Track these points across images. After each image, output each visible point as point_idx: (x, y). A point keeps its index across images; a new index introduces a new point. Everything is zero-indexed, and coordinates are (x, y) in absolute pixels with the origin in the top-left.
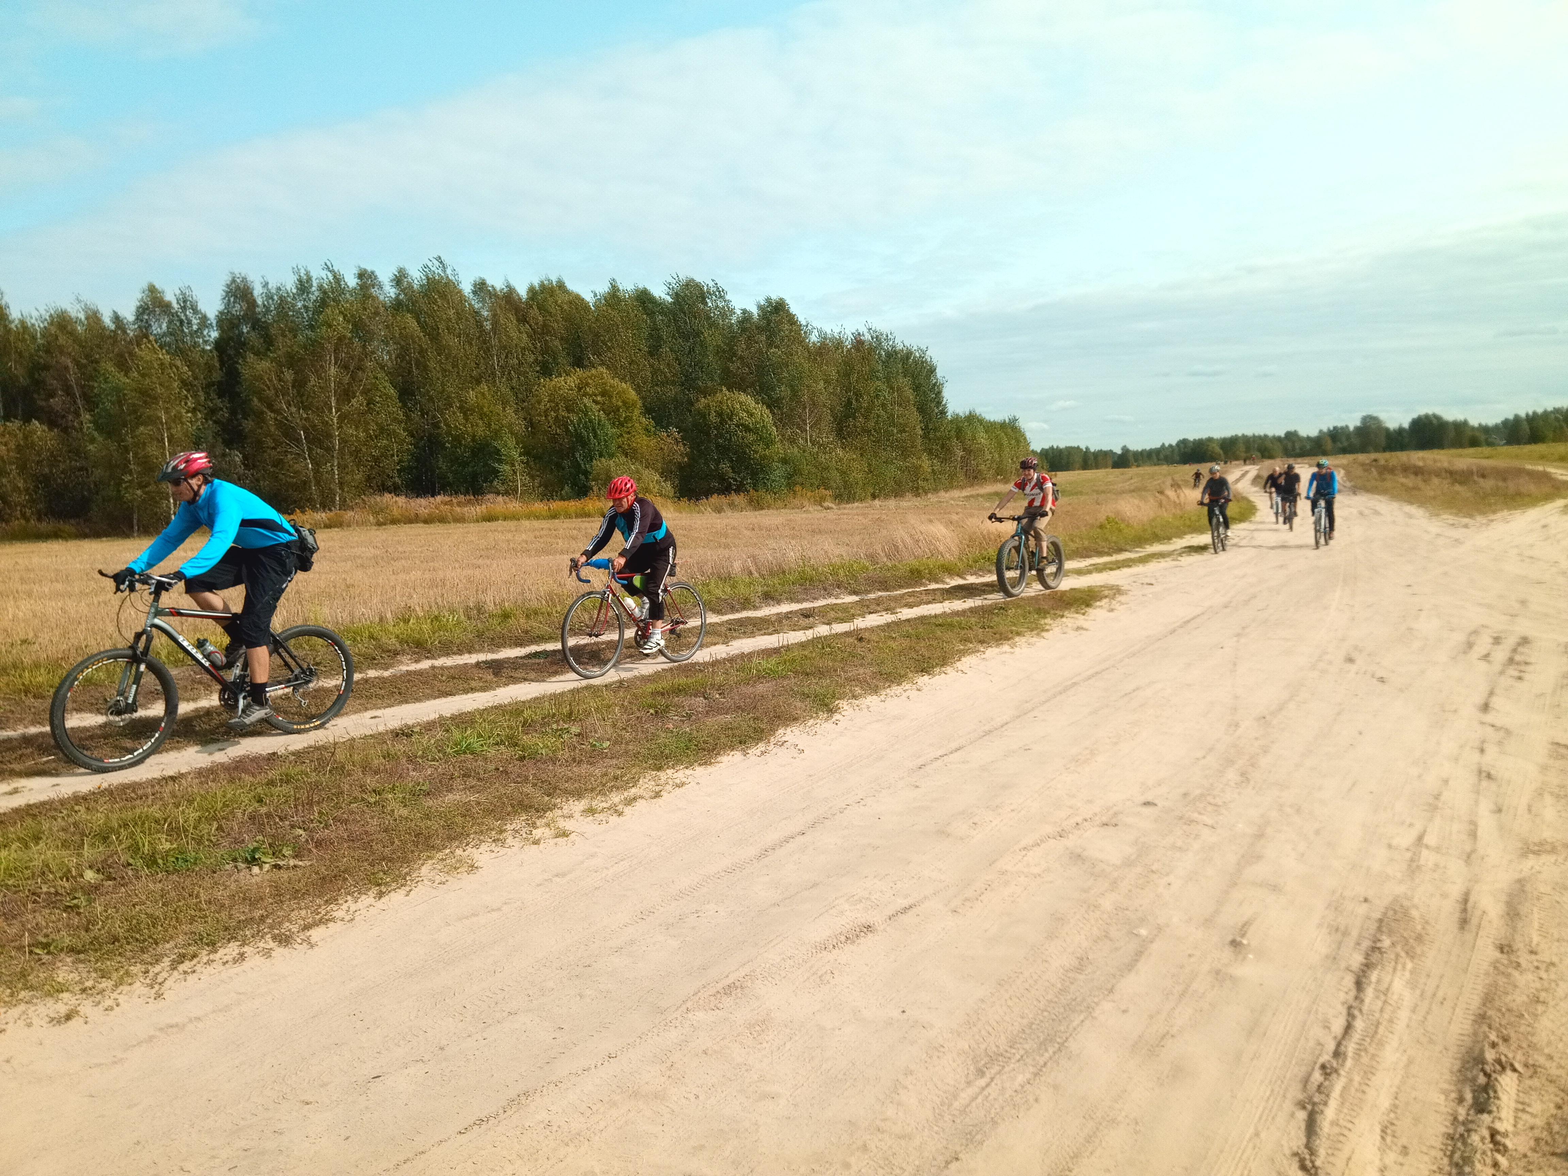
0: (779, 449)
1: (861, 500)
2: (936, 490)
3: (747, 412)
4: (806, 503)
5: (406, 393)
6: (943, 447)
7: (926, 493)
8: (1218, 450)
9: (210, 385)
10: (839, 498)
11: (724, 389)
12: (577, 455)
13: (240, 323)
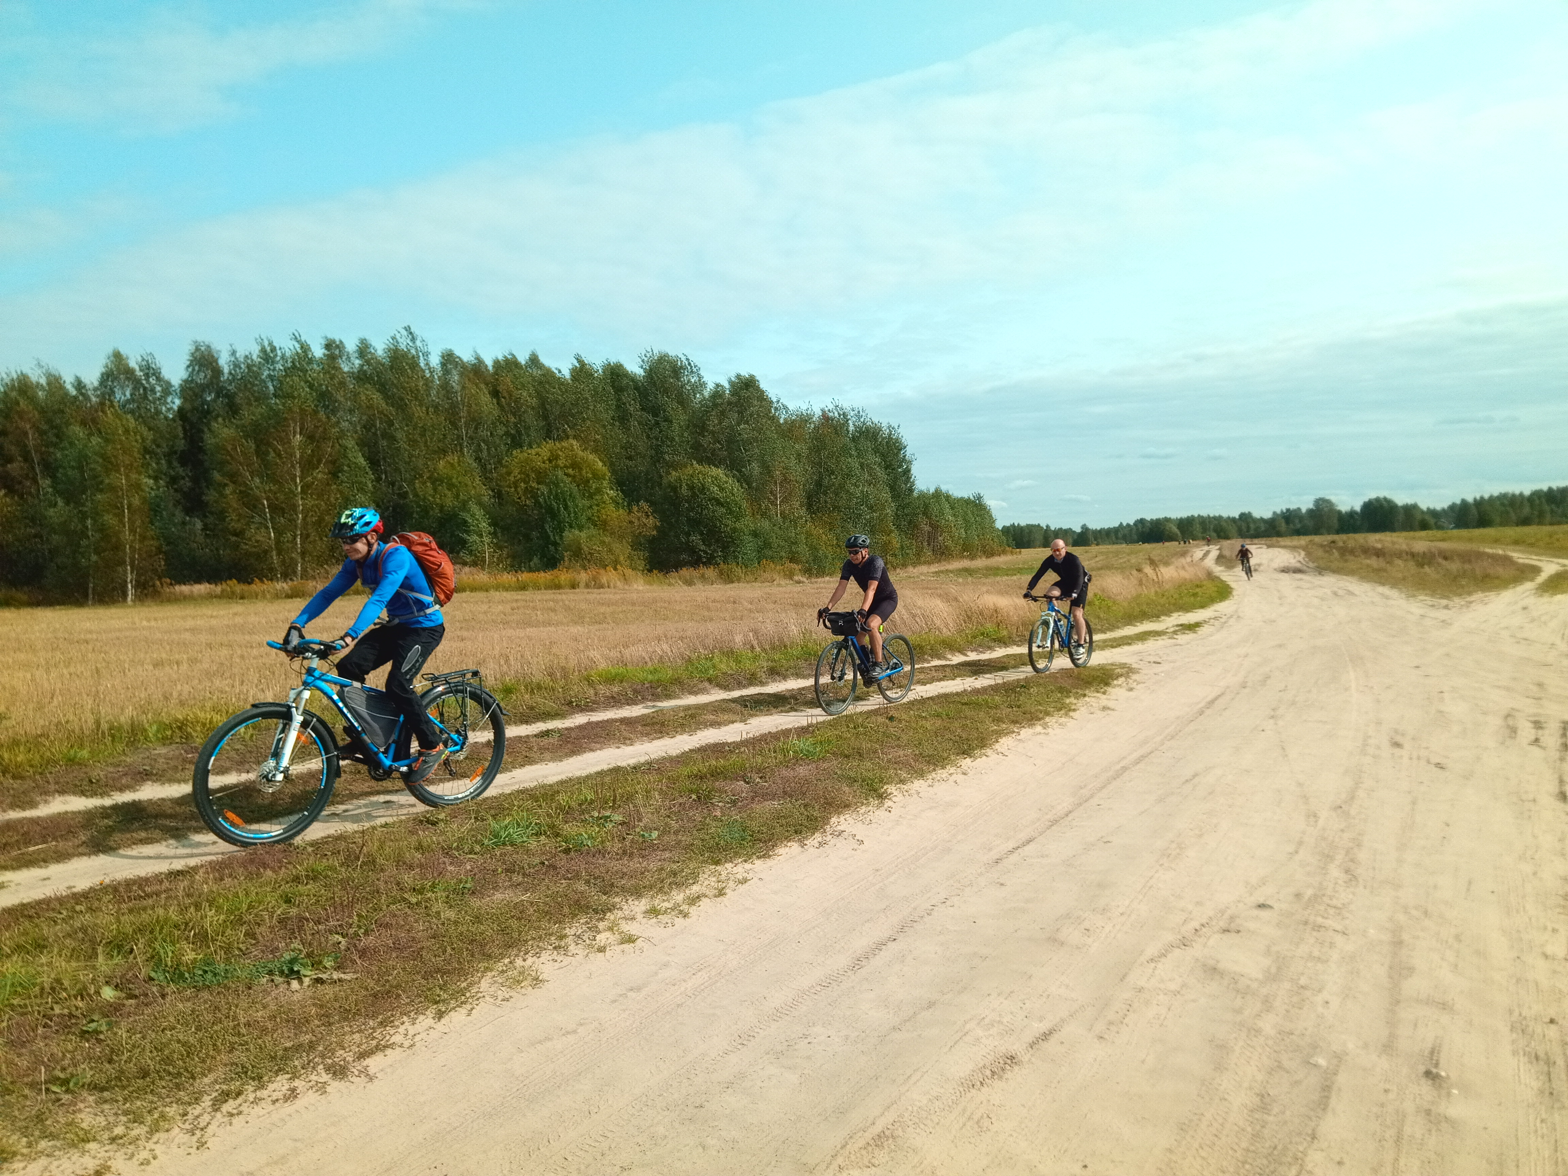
0: (751, 522)
2: (904, 566)
3: (719, 486)
4: (776, 576)
5: (374, 462)
6: (910, 522)
8: (1175, 529)
9: (170, 454)
10: (808, 572)
11: (695, 463)
12: (547, 527)
13: (203, 391)
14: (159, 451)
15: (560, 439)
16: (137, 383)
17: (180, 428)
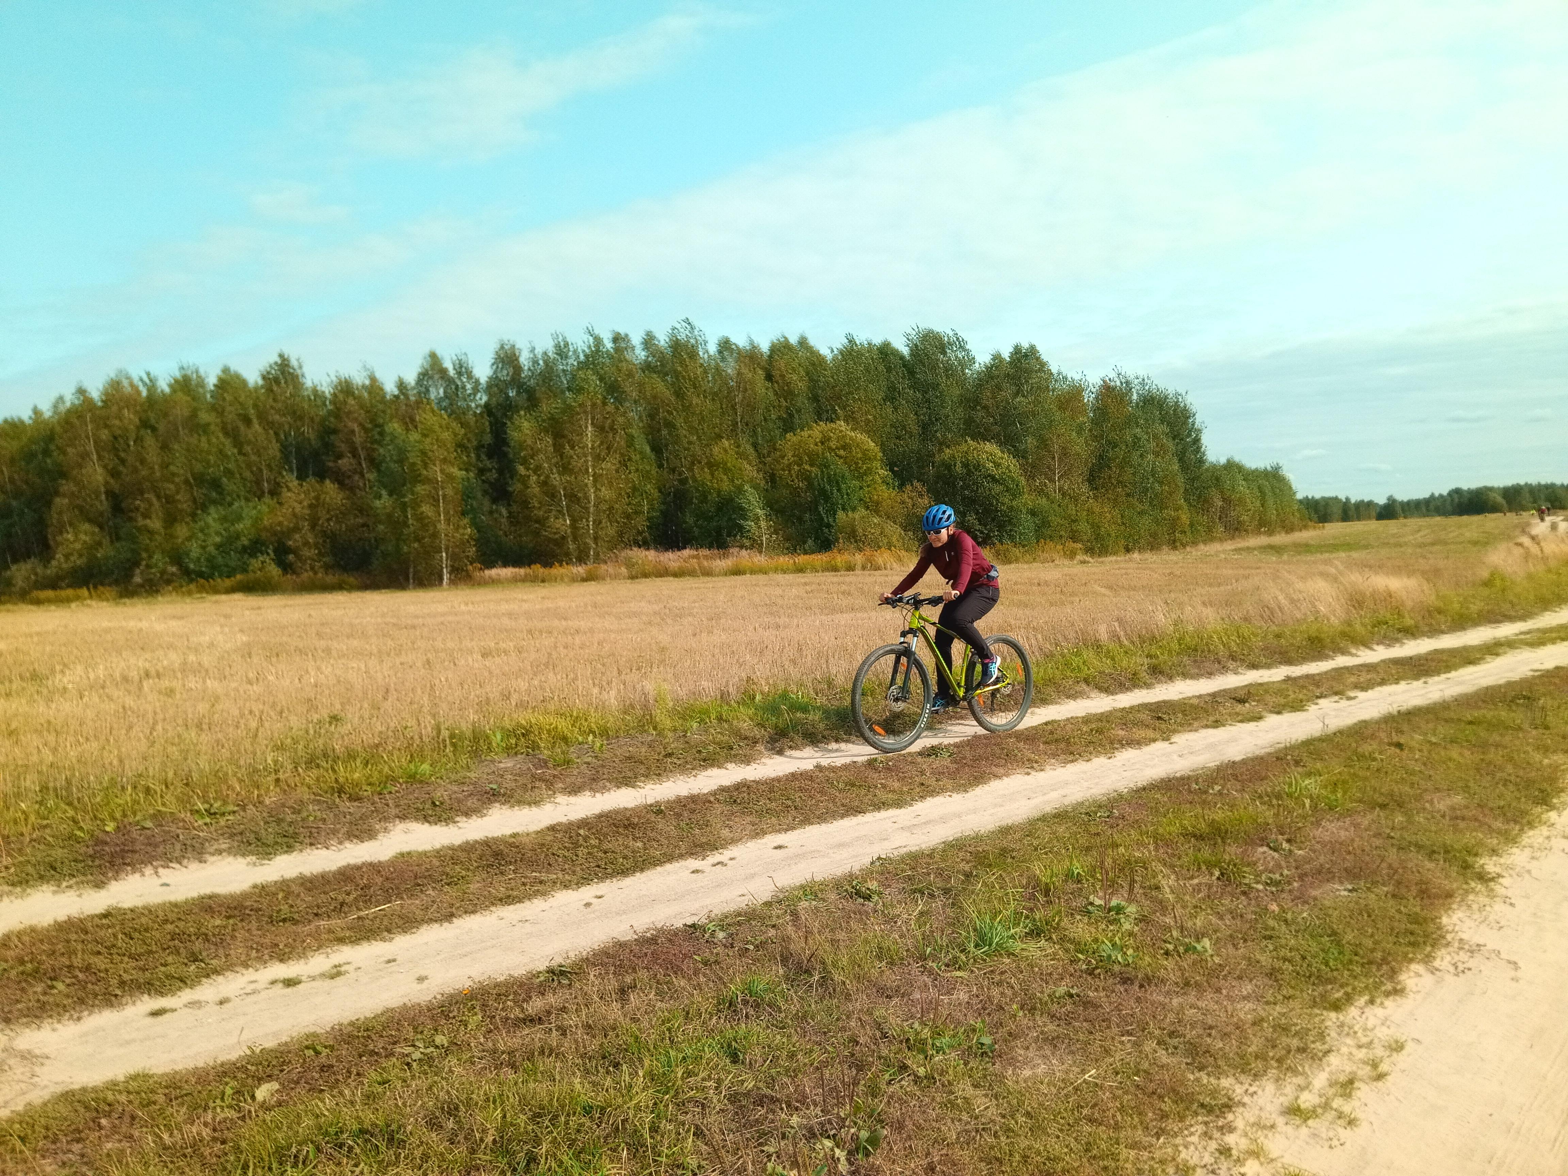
2: (1195, 543)
3: (994, 463)
6: (1199, 497)
7: (1184, 547)
9: (479, 447)
10: (1089, 551)
11: (969, 439)
12: (820, 509)
13: (507, 388)
14: (469, 445)
15: (832, 421)
16: (449, 381)
17: (487, 423)
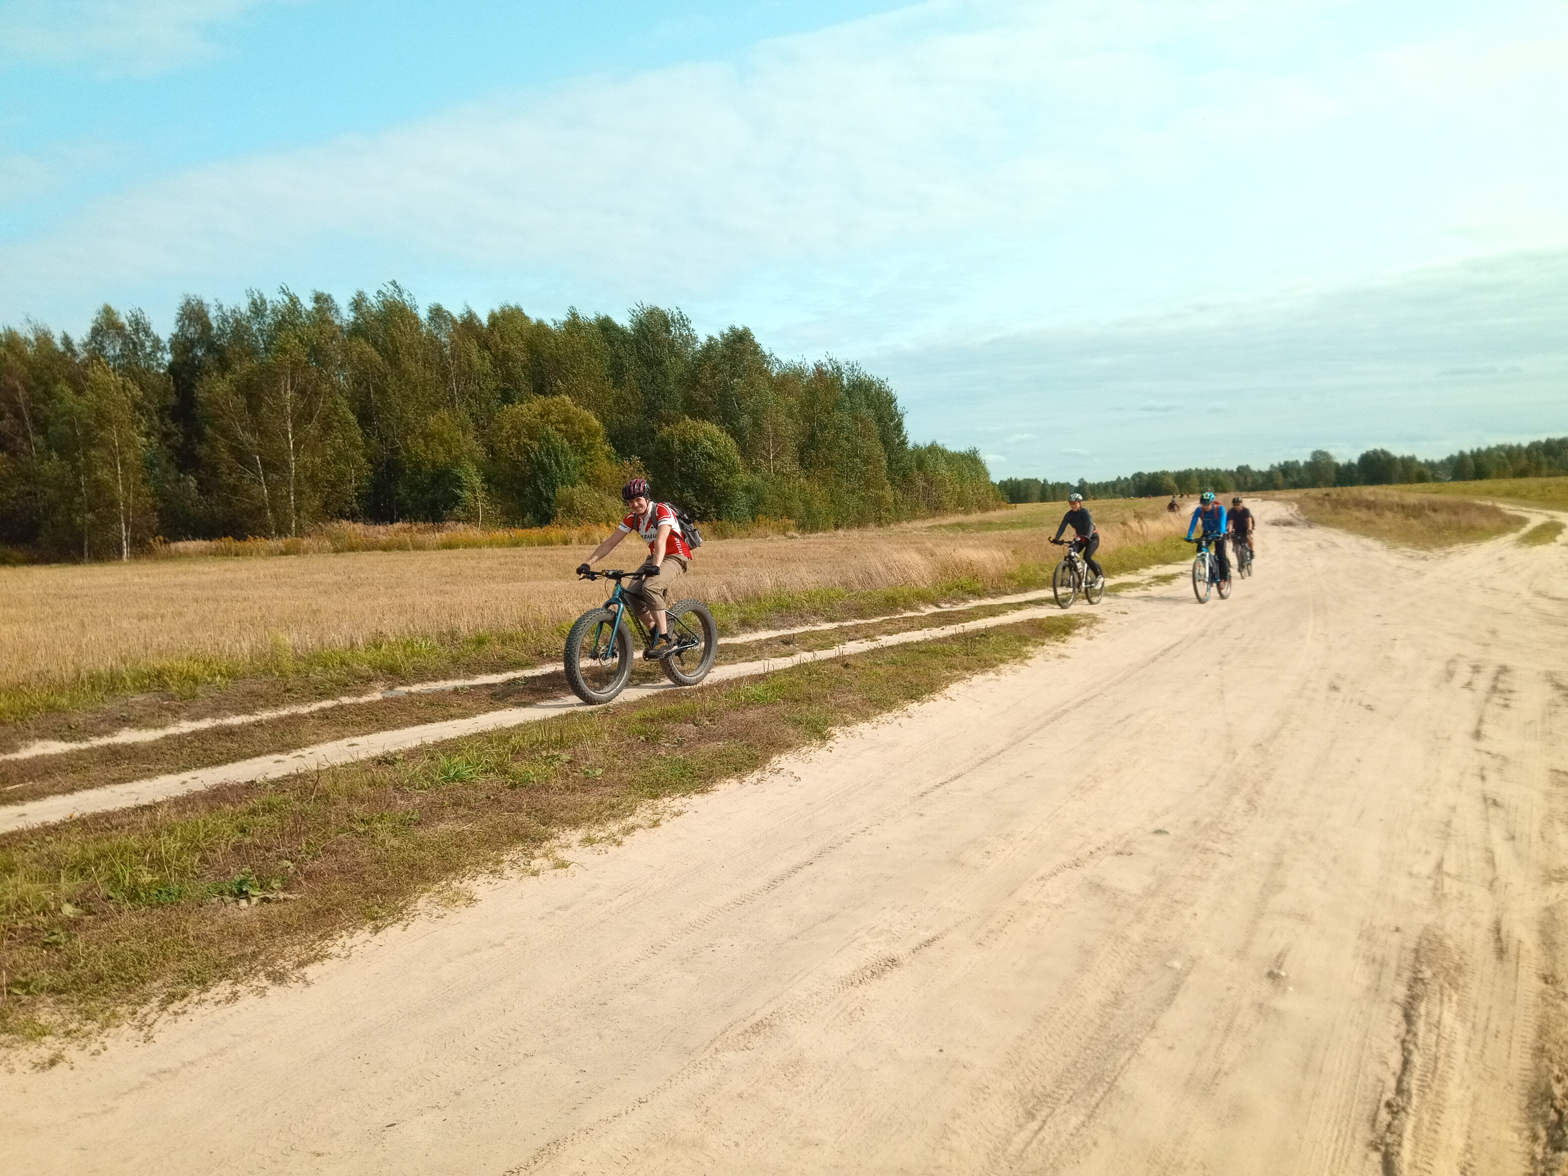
0: (744, 477)
1: (824, 530)
2: (898, 520)
3: (712, 441)
4: (770, 532)
5: (365, 418)
7: (889, 524)
8: (1172, 483)
9: (161, 410)
10: (802, 527)
12: (539, 482)
13: (194, 345)
14: (151, 407)
15: (554, 394)
16: (126, 338)
17: (172, 383)
